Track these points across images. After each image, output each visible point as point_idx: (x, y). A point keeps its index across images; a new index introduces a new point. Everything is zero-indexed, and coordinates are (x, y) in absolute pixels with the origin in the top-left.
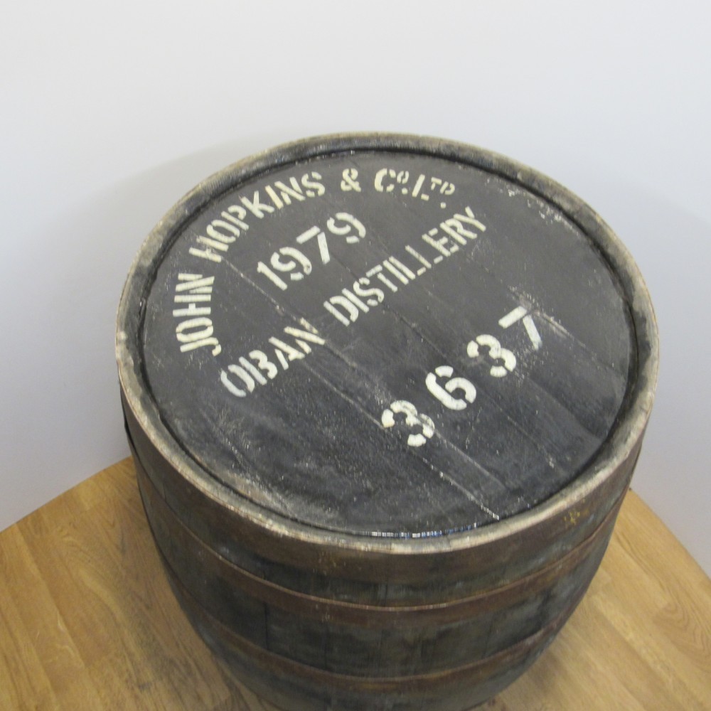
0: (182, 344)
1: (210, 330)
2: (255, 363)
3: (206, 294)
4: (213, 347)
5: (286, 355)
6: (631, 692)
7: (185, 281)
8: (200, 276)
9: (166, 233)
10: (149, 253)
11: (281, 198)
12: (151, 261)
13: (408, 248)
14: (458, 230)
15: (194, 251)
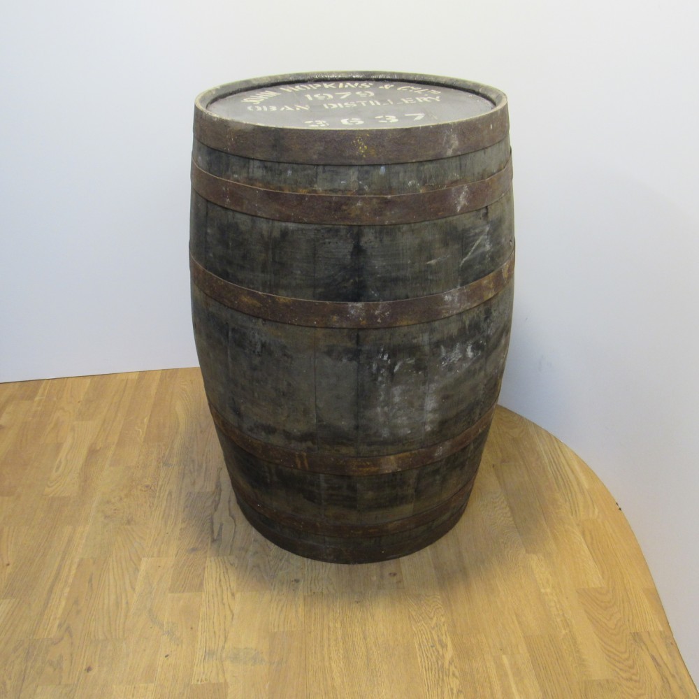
6: (519, 623)
10: (258, 81)
15: (282, 89)
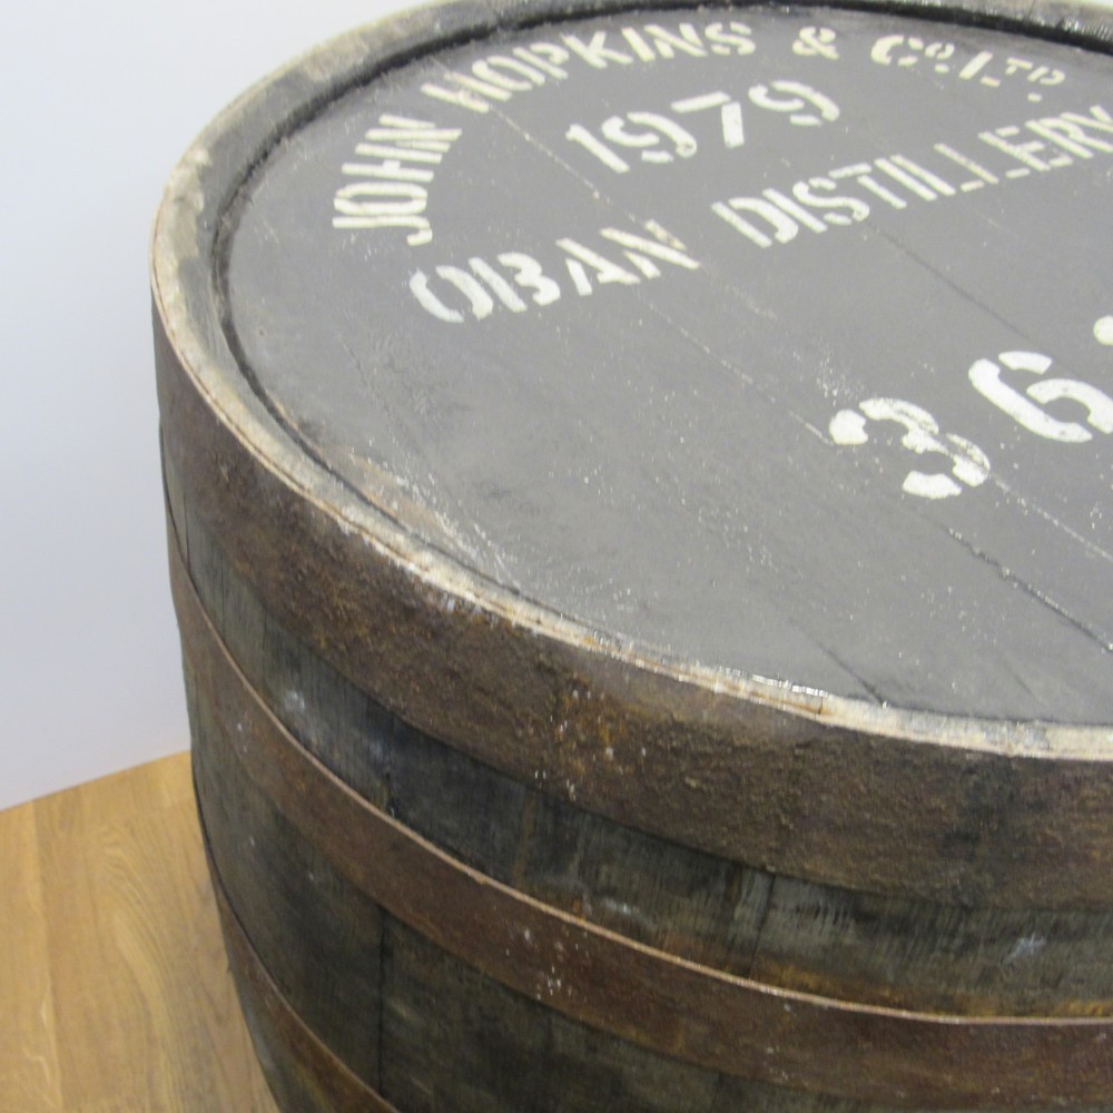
0: (340, 214)
1: (420, 205)
2: (509, 274)
3: (434, 152)
4: (414, 230)
5: (591, 272)
7: (391, 127)
8: (431, 125)
9: (379, 44)
10: (328, 63)
11: (653, 47)
12: (328, 76)
13: (942, 148)
14: (1071, 136)
15: (431, 90)
